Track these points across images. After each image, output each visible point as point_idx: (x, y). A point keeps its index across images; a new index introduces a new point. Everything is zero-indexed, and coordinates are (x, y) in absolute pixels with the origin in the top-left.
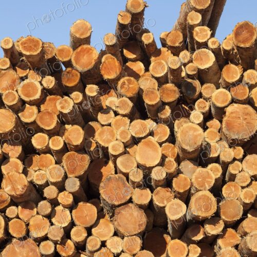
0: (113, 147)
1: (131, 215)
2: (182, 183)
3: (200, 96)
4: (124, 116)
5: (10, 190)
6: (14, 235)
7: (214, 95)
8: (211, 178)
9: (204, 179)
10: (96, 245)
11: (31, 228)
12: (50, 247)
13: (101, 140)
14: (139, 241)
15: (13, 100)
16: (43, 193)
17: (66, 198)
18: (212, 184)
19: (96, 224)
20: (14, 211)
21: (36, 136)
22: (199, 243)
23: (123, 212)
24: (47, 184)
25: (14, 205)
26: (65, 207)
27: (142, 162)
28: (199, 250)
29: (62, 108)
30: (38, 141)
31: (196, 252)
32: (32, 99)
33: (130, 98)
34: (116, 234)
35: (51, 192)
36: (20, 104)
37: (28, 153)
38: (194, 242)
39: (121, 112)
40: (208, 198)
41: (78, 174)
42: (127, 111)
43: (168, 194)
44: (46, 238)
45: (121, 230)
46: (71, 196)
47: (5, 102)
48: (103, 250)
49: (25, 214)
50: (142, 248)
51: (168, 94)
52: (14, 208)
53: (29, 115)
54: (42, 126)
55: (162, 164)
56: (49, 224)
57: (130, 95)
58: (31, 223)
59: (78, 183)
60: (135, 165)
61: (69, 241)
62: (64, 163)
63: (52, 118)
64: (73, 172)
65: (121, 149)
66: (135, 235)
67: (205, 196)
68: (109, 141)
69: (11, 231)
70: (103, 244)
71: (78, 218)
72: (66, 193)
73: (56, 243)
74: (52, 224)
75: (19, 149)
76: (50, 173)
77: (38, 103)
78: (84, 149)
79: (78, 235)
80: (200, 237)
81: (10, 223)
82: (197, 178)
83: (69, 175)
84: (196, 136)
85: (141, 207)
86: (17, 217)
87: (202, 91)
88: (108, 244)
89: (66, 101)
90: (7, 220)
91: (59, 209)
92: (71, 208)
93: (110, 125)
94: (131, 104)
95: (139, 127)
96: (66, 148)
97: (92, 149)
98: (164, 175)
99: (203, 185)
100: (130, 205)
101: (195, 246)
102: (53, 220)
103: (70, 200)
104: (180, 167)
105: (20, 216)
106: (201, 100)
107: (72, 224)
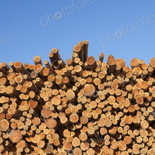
0: (45, 98)
1: (52, 121)
2: (69, 111)
4: (50, 88)
5: (10, 113)
6: (13, 128)
7: (80, 81)
8: (77, 109)
9: (75, 109)
10: (39, 132)
11: (18, 126)
12: (25, 132)
13: (42, 96)
14: (54, 130)
15: (13, 83)
16: (22, 114)
17: (29, 116)
18: (77, 111)
19: (40, 124)
22: (74, 131)
23: (49, 120)
24: (24, 111)
25: (13, 118)
26: (30, 119)
27: (54, 104)
28: (74, 133)
29: (28, 85)
30: (21, 96)
31: (73, 134)
32: (19, 82)
33: (52, 82)
34: (47, 128)
35: (25, 114)
36: (16, 84)
38: (73, 131)
39: (49, 87)
40: (76, 116)
41: (33, 108)
42: (51, 86)
43: (64, 114)
44: (22, 129)
46: (31, 115)
47: (10, 83)
48: (42, 133)
49: (16, 121)
50: (55, 133)
51: (65, 81)
52: (13, 119)
53: (18, 88)
54: (22, 92)
55: (61, 104)
56: (24, 124)
57: (52, 81)
58: (18, 124)
59: (33, 111)
60: (52, 105)
61: (31, 130)
62: (29, 104)
63: (25, 89)
65: (48, 99)
66: (53, 128)
67: (75, 115)
68: (44, 97)
69: (11, 126)
70: (42, 131)
71: (34, 122)
72: (30, 114)
74: (25, 124)
75: (16, 99)
76: (25, 107)
78: (36, 99)
79: (33, 128)
80: (74, 129)
81: (11, 124)
82: (72, 109)
83: (31, 108)
84: (72, 95)
85: (55, 119)
86: (14, 122)
87: (77, 80)
88: (44, 131)
89: (30, 83)
91: (28, 119)
92: (32, 119)
93: (45, 91)
94: (52, 84)
95: (55, 92)
96: (29, 99)
97: (38, 99)
98: (61, 108)
99: (74, 111)
100: (51, 118)
102: (26, 123)
104: (68, 106)
105: (15, 122)
106: (77, 82)
107: (32, 124)
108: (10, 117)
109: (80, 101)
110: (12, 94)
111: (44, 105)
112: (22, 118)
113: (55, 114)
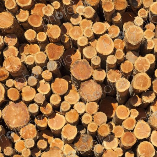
0: (81, 40)
1: (92, 87)
2: (127, 67)
3: (142, 6)
4: (88, 19)
5: (9, 69)
6: (11, 99)
7: (151, 6)
8: (148, 64)
9: (143, 64)
10: (67, 107)
11: (23, 95)
12: (36, 108)
13: (72, 35)
14: (96, 106)
15: (12, 6)
16: (31, 71)
17: (47, 75)
18: (148, 68)
19: (67, 93)
20: (11, 83)
21: (27, 31)
22: (138, 108)
23: (86, 85)
24: (35, 65)
25: (11, 78)
26: (46, 81)
27: (100, 52)
28: (137, 113)
29: (46, 12)
30: (29, 35)
31: (135, 114)
32: (25, 5)
33: (93, 7)
34: (81, 100)
35: (36, 70)
36: (17, 9)
37: (22, 43)
38: (134, 107)
39: (87, 16)
40: (146, 78)
41: (55, 59)
42: (91, 16)
43: (118, 74)
44: (33, 102)
45: (85, 98)
46: (51, 74)
47: (7, 7)
48: (72, 111)
49: (18, 85)
50: (99, 111)
51: (119, 5)
52: (11, 80)
53: (23, 17)
54: (32, 25)
55: (114, 53)
56: (35, 92)
57: (93, 4)
58: (23, 91)
59: (56, 65)
60: (96, 53)
61: (49, 104)
62: (47, 51)
63: (39, 19)
64: (52, 57)
65: (86, 42)
66: (94, 101)
67: (143, 76)
68: (78, 37)
69: (9, 96)
70: (72, 107)
71: (55, 89)
72: (48, 71)
73: (39, 105)
74: (37, 92)
75: (16, 40)
76: (37, 58)
77: (29, 9)
78: (61, 41)
79: (55, 100)
80: (138, 104)
81: (8, 91)
82: (138, 64)
83: (50, 59)
84: (138, 35)
85: (98, 82)
86: (14, 87)
87: (143, 3)
88: (75, 107)
89: (49, 7)
90: (7, 88)
92: (51, 82)
93: (78, 25)
94: (94, 11)
95: (99, 27)
96: (48, 40)
97: (66, 41)
98: (115, 61)
99: (142, 69)
100: (91, 80)
101: (135, 110)
102: (38, 90)
103: (50, 76)
104: (126, 56)
105: (16, 86)
106: (142, 9)
107: (51, 93)
108: (4, 76)
109: (151, 48)
110: (10, 29)
111: (74, 54)
112: (32, 80)
113: (100, 72)
